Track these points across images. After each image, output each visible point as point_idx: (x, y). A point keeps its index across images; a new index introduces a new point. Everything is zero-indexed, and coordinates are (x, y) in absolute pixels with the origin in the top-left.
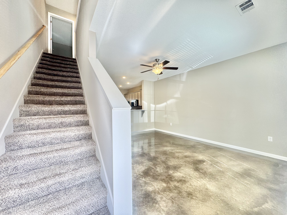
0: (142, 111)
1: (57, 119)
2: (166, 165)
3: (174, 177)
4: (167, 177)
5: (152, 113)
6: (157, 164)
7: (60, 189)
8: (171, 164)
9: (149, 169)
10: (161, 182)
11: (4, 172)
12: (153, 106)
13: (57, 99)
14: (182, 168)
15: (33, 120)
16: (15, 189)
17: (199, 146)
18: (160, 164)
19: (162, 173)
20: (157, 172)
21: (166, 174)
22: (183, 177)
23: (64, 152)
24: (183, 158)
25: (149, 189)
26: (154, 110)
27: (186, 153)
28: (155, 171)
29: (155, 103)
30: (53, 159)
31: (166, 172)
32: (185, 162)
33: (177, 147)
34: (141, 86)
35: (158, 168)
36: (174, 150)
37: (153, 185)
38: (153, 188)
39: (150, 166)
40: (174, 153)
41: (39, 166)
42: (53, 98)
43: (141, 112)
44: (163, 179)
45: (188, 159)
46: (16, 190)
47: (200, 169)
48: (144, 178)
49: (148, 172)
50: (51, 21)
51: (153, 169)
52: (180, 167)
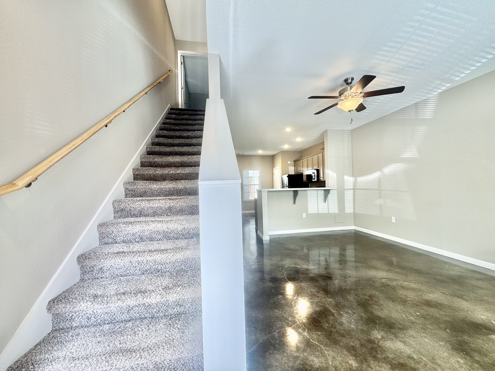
0: (324, 190)
1: (163, 202)
2: (365, 314)
3: (383, 351)
4: (362, 345)
5: (349, 195)
6: (344, 307)
7: (146, 315)
8: (380, 314)
9: (324, 313)
10: (346, 352)
11: (90, 273)
12: (349, 180)
13: (171, 172)
14: (412, 332)
15: (134, 202)
16: (87, 301)
17: (479, 283)
18: (350, 307)
19: (353, 330)
20: (341, 324)
21: (364, 337)
22: (410, 357)
23: (159, 255)
24: (417, 305)
25: (313, 361)
26: (353, 189)
27: (431, 295)
28: (336, 320)
29: (354, 174)
30: (146, 264)
31: (362, 331)
32: (425, 318)
33: (406, 276)
34: (323, 143)
35: (346, 315)
36: (396, 280)
37: (323, 355)
38: (324, 362)
39: (328, 306)
40: (394, 288)
41: (128, 271)
42: (166, 171)
43: (322, 192)
44: (353, 347)
45: (433, 311)
46: (88, 303)
47: (475, 351)
48: (308, 333)
49: (320, 319)
50: (181, 63)
51: (333, 315)
52: (404, 328)
